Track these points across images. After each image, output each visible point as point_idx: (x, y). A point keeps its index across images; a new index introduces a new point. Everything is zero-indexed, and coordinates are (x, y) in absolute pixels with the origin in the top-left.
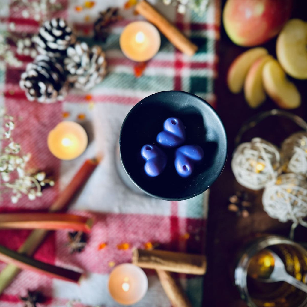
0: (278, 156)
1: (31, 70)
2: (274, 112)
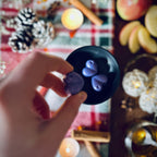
0: (147, 79)
1: (14, 36)
2: (145, 55)
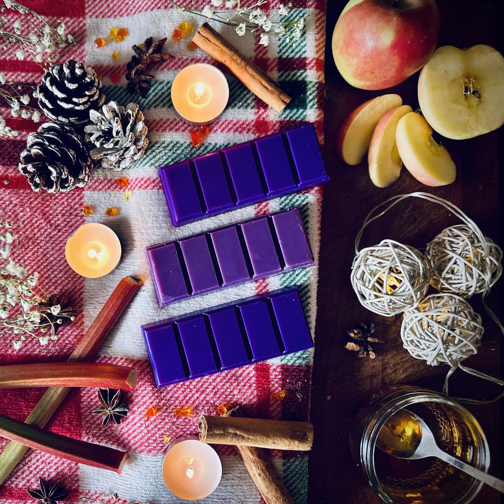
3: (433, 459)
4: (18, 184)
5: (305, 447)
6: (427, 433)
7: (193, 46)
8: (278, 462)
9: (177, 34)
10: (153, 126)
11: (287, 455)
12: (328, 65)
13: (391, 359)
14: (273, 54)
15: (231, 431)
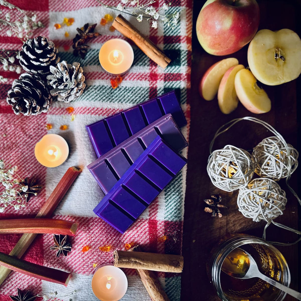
3: (257, 279)
4: (7, 110)
5: (179, 271)
6: (253, 263)
7: (113, 29)
8: (162, 280)
9: (103, 21)
10: (88, 76)
11: (168, 275)
12: (194, 40)
13: (232, 218)
14: (161, 34)
15: (133, 260)
